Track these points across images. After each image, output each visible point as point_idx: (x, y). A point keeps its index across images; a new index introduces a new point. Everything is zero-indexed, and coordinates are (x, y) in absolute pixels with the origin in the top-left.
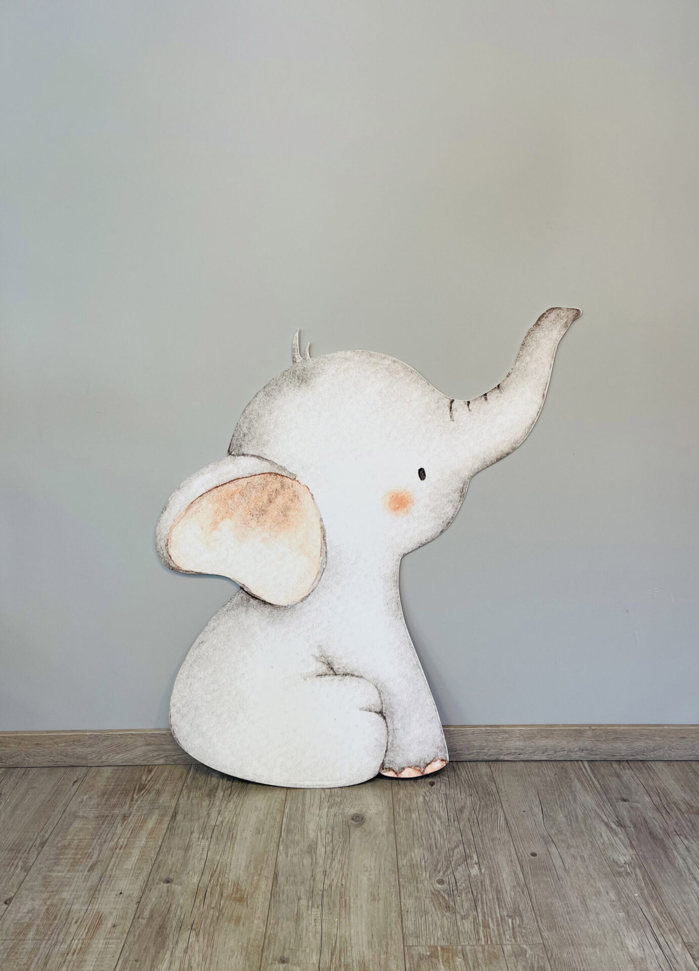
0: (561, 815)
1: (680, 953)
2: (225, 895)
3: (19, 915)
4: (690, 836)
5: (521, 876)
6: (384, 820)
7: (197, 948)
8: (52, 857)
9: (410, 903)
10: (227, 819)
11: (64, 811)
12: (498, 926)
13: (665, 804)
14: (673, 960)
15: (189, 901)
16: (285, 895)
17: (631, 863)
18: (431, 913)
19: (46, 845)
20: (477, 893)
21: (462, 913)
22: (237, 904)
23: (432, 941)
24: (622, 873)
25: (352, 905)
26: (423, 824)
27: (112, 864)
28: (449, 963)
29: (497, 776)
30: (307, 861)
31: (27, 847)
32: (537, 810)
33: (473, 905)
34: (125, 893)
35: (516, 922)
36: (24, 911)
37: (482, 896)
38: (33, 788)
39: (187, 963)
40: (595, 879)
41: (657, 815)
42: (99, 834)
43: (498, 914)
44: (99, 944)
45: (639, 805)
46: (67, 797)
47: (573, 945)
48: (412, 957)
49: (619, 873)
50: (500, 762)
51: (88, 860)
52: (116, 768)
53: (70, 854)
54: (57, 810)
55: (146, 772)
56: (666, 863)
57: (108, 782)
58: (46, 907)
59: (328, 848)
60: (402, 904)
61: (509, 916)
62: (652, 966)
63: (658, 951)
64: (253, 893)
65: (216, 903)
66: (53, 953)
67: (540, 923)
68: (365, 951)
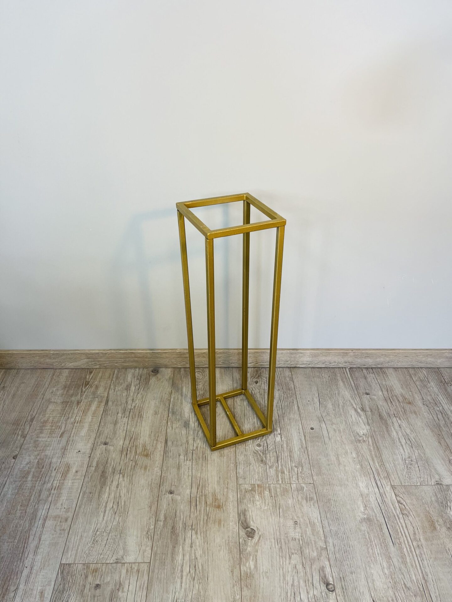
0: (330, 404)
1: (388, 492)
2: (138, 452)
3: (22, 466)
4: (402, 417)
5: (304, 442)
7: (123, 485)
8: (38, 428)
9: (241, 458)
10: (137, 405)
11: (43, 398)
12: (289, 472)
13: (390, 396)
14: (384, 496)
15: (118, 456)
16: (172, 453)
17: (366, 434)
18: (253, 464)
19: (34, 420)
20: (279, 452)
21: (270, 465)
22: (145, 458)
23: (253, 481)
24: (361, 440)
26: (250, 409)
27: (73, 432)
28: (261, 494)
29: (295, 377)
30: (184, 432)
31: (23, 422)
32: (316, 400)
33: (276, 460)
34: (82, 451)
35: (299, 470)
36: (25, 463)
37: (281, 454)
38: (23, 383)
39: (118, 494)
40: (345, 444)
41: (385, 404)
42: (64, 413)
43: (290, 465)
44: (68, 483)
45: (375, 397)
46: (44, 389)
47: (329, 485)
48: (241, 491)
49: (359, 441)
50: (297, 369)
51: (59, 430)
52: (71, 370)
53: (48, 426)
54: (39, 398)
55: (88, 372)
56: (386, 436)
57: (67, 379)
58: (37, 460)
60: (237, 459)
61: (296, 467)
62: (372, 499)
63: (376, 490)
64: (154, 451)
65: (133, 458)
66: (43, 488)
67: (312, 471)
68: (216, 487)
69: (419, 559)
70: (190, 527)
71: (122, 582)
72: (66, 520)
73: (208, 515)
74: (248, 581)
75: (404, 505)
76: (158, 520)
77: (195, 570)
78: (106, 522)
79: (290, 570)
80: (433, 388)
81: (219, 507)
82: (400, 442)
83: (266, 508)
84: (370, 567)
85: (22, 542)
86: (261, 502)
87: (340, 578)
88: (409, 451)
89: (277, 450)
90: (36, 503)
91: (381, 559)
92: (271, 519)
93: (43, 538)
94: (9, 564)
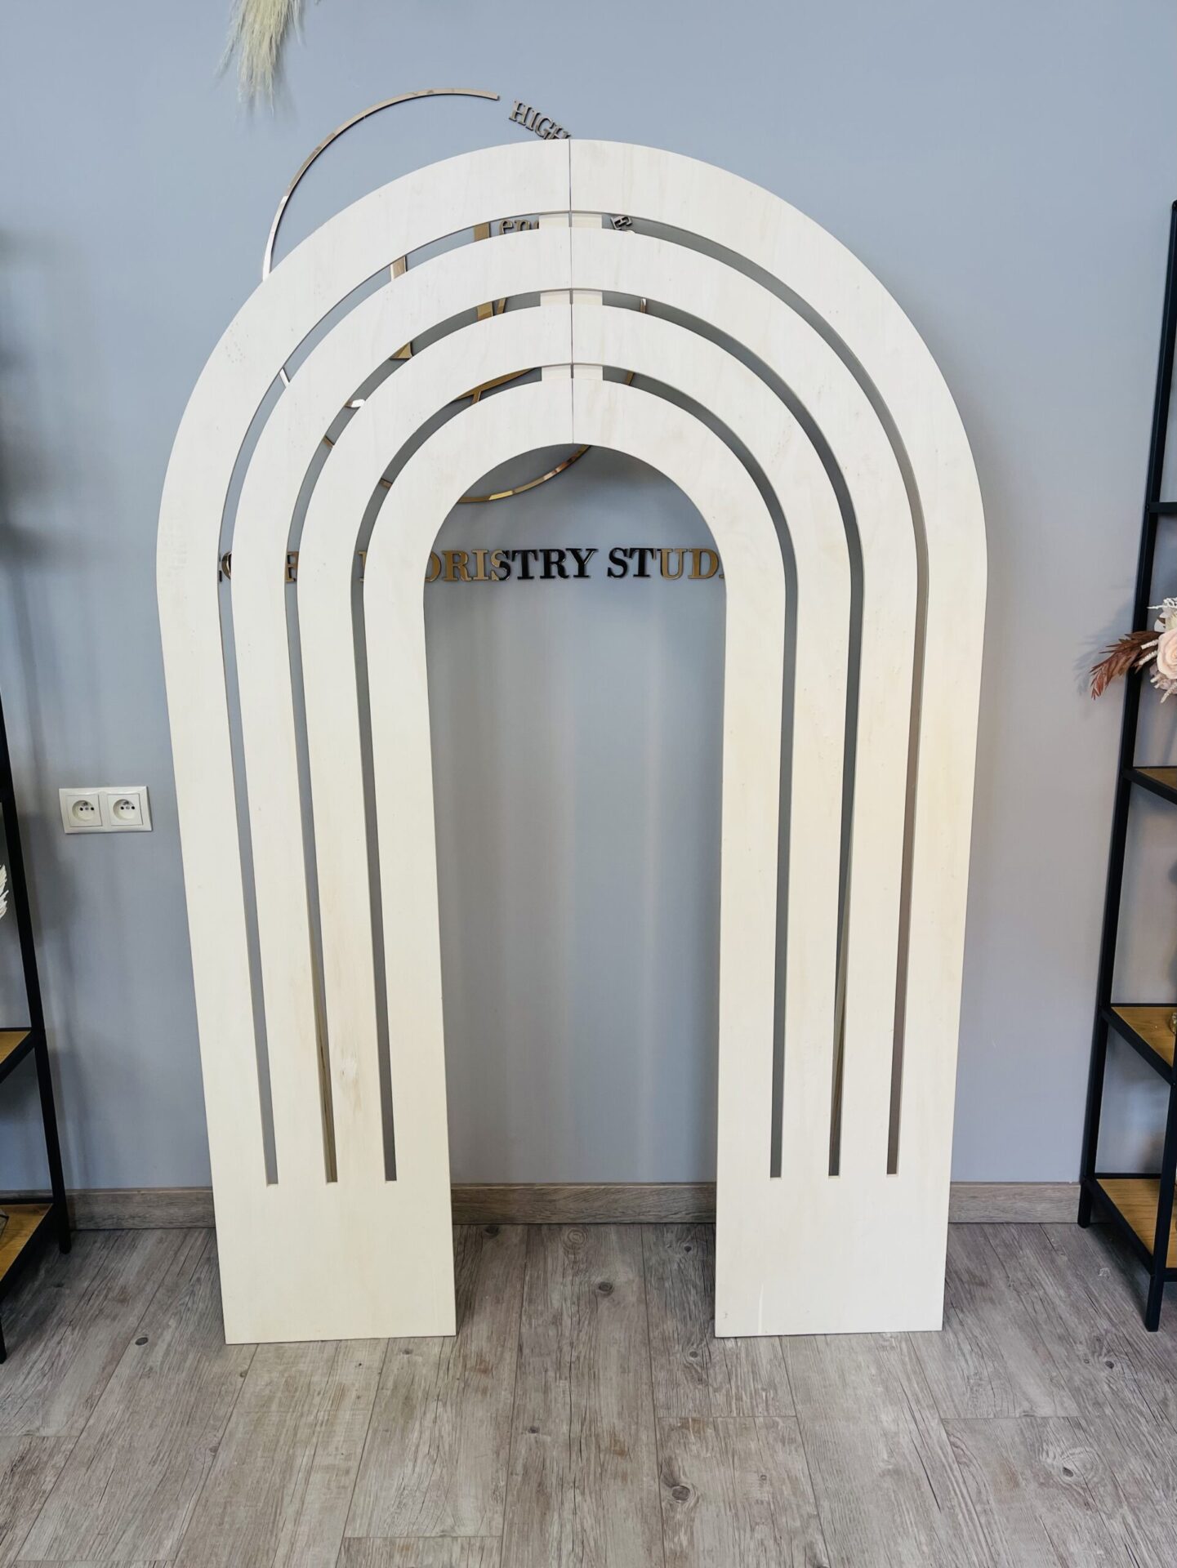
1: (935, 1428)
2: (468, 1367)
3: (258, 1388)
6: (634, 1289)
7: (446, 1418)
9: (661, 1376)
12: (751, 1398)
14: (926, 1435)
15: (432, 1372)
16: (531, 1367)
17: (897, 1336)
18: (683, 1385)
20: (732, 1366)
21: (716, 1386)
22: (483, 1376)
23: (683, 1414)
24: (886, 1347)
25: (601, 1377)
26: (676, 1294)
28: (700, 1433)
30: (552, 1332)
33: (727, 1378)
34: (366, 1364)
35: (770, 1394)
36: (263, 1383)
39: (437, 1433)
40: (856, 1352)
43: (753, 1387)
44: (345, 1415)
47: (826, 1419)
48: (663, 1428)
49: (883, 1347)
58: (284, 1380)
59: (574, 1319)
60: (653, 1377)
61: (763, 1389)
62: (904, 1440)
63: (913, 1426)
64: (498, 1364)
65: (461, 1374)
66: (301, 1424)
67: (794, 1395)
68: (616, 1421)
69: (986, 1531)
70: (572, 1484)
71: (454, 1564)
72: (347, 1472)
73: (602, 1466)
74: (677, 1563)
75: (962, 1450)
76: (512, 1474)
77: (583, 1547)
78: (420, 1475)
79: (752, 1546)
80: (1028, 1258)
81: (622, 1453)
82: (961, 1349)
83: (709, 1455)
84: (896, 1543)
85: (272, 1506)
86: (699, 1445)
87: (843, 1558)
88: (977, 1364)
89: (727, 1361)
90: (290, 1447)
91: (915, 1530)
92: (717, 1473)
93: (309, 1498)
94: (251, 1539)
